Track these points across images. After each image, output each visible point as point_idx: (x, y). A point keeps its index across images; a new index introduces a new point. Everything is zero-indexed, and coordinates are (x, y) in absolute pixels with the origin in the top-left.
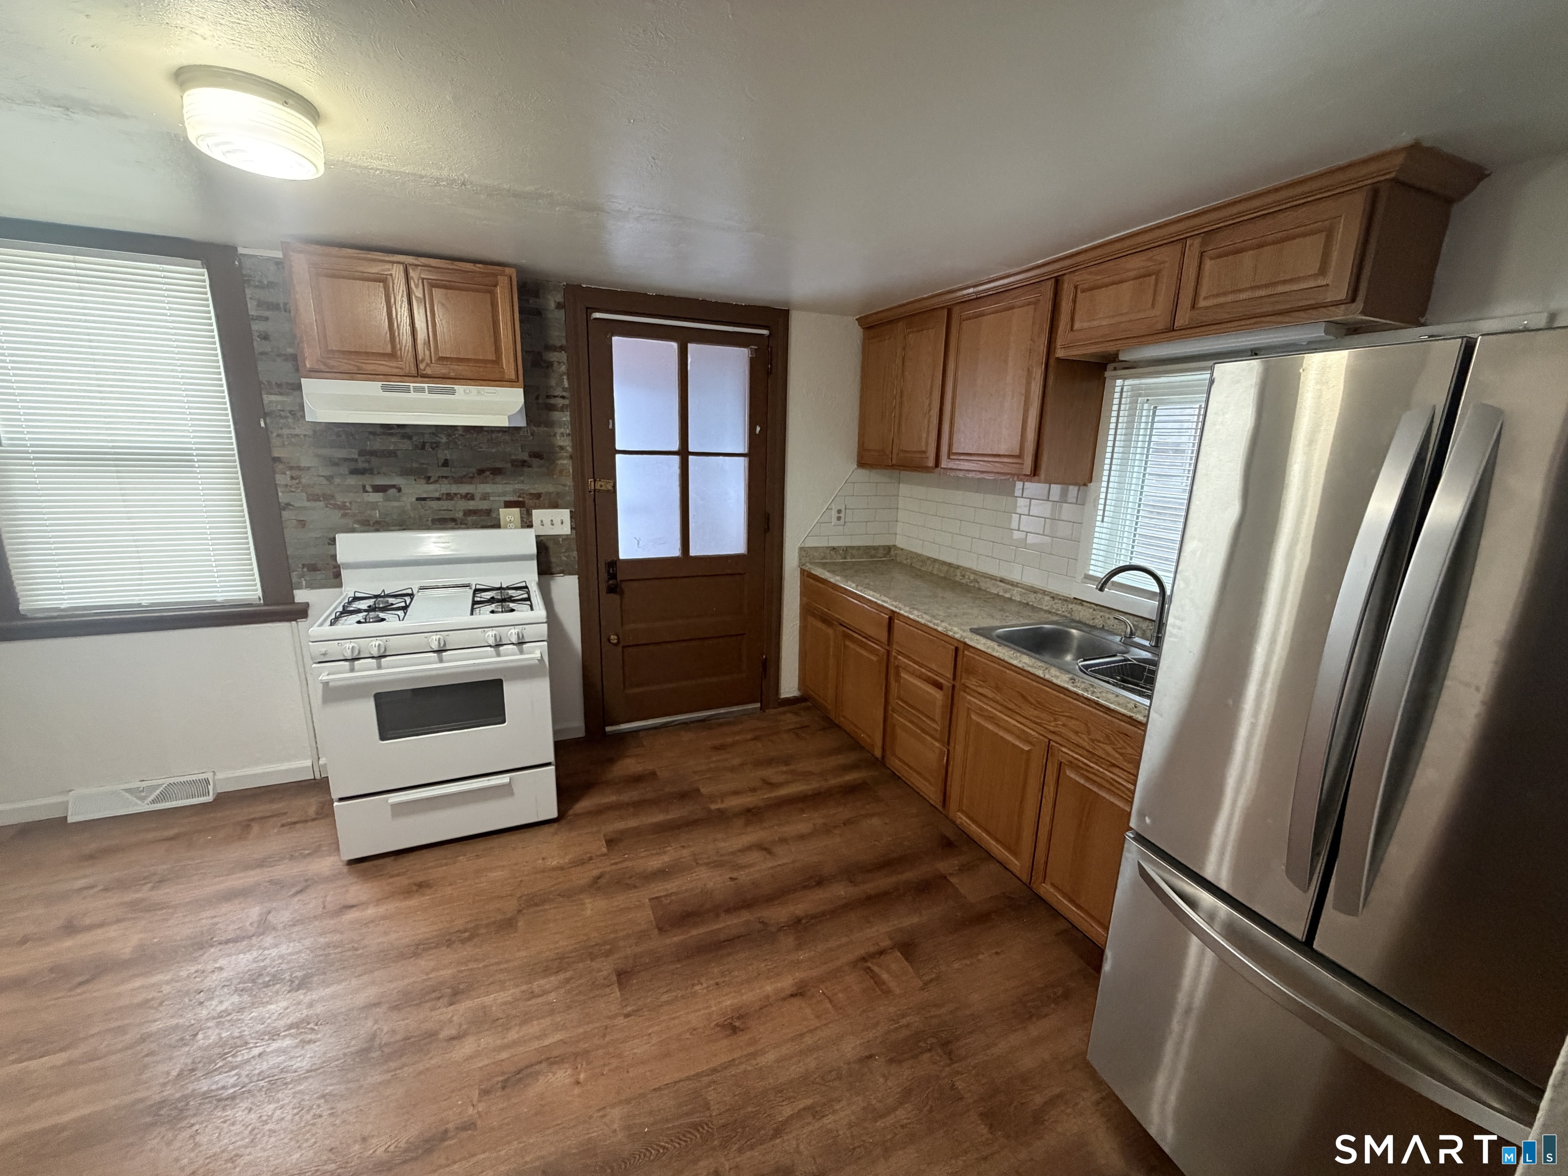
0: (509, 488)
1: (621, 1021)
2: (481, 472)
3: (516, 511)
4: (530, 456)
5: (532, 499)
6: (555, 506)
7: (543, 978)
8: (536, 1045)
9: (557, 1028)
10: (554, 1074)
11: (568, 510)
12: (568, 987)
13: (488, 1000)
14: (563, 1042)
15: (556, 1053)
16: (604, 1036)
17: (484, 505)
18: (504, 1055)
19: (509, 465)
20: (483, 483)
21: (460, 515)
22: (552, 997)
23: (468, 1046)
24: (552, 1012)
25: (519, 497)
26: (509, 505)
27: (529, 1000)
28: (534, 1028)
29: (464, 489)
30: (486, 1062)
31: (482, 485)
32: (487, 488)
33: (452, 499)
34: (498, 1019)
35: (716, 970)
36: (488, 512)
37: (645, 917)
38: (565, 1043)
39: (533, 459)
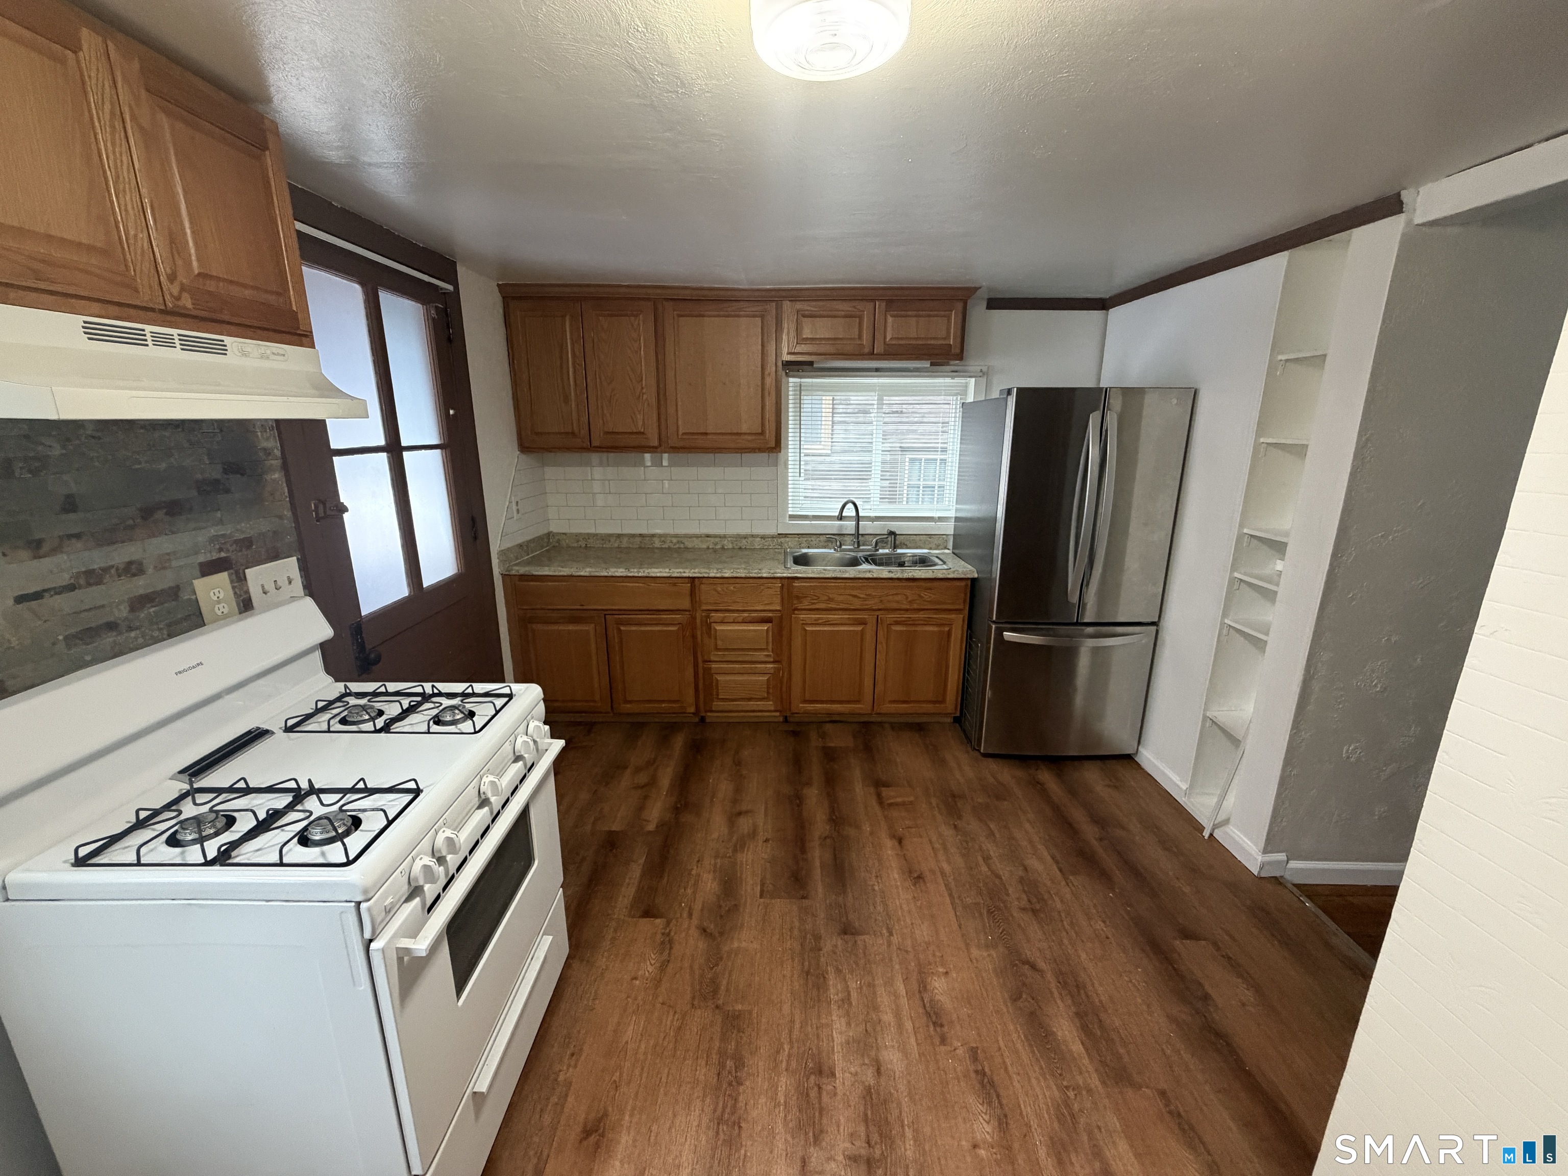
0: (202, 537)
1: (895, 939)
2: (147, 513)
3: (223, 578)
4: (225, 471)
5: (241, 551)
6: (275, 556)
7: (828, 989)
8: (904, 1001)
9: (889, 983)
10: (935, 988)
11: (295, 558)
12: (846, 971)
13: (838, 1039)
14: (906, 980)
15: (916, 987)
16: (907, 952)
17: (164, 581)
18: (909, 1025)
19: (194, 493)
20: (154, 536)
21: (123, 612)
22: (853, 985)
23: (892, 1058)
24: (871, 985)
25: (221, 550)
26: (209, 568)
27: (850, 1004)
28: (884, 999)
29: (122, 554)
30: (913, 1040)
31: (155, 541)
32: (162, 544)
33: (99, 583)
34: (866, 1030)
35: (863, 874)
36: (174, 592)
37: (781, 906)
38: (907, 978)
39: (231, 476)
